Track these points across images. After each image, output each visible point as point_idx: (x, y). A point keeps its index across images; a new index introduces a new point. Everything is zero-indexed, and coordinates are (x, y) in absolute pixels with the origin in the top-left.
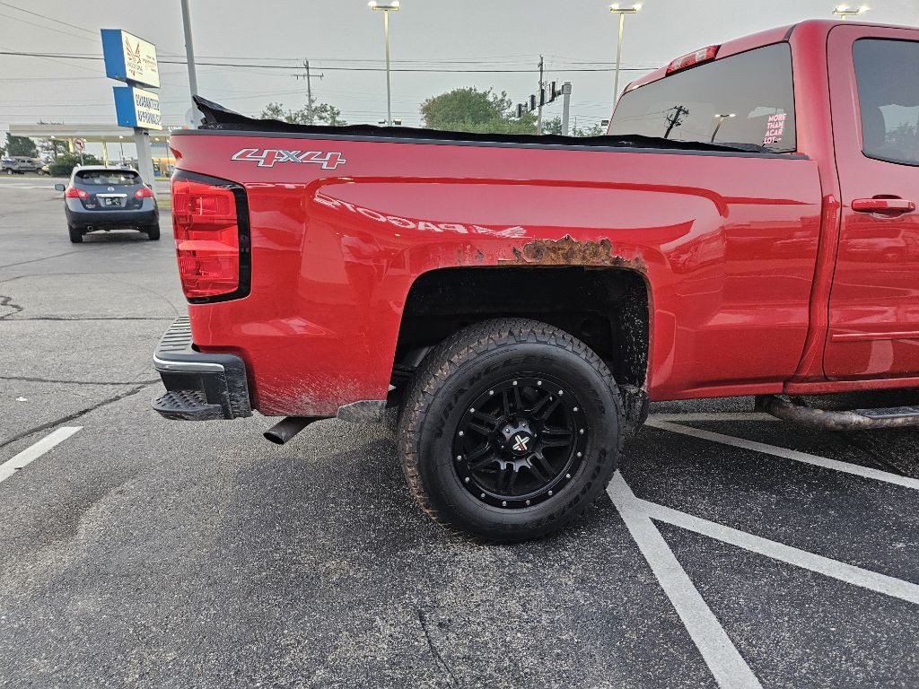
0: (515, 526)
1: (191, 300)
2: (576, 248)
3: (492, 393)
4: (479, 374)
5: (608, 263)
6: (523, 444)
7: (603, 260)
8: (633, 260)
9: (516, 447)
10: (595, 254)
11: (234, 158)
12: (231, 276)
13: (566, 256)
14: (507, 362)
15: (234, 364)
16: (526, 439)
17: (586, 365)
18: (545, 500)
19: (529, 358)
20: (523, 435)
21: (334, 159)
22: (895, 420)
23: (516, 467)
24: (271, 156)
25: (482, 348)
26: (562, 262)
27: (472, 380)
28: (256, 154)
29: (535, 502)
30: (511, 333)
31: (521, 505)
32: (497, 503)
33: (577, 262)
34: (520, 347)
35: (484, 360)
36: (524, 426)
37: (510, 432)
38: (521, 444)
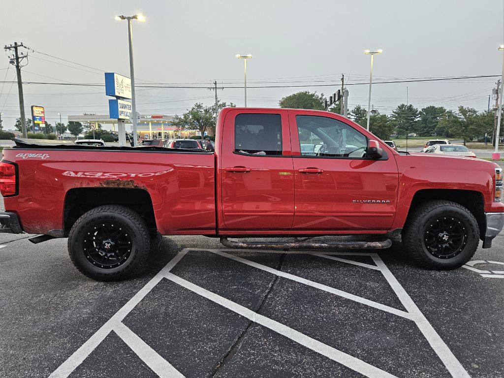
0: (106, 275)
1: (4, 196)
2: (121, 182)
3: (95, 228)
4: (89, 221)
5: (133, 187)
6: (109, 246)
7: (131, 186)
8: (142, 186)
9: (106, 247)
10: (128, 184)
11: (16, 156)
12: (13, 189)
13: (118, 185)
14: (99, 218)
15: (13, 215)
16: (110, 244)
17: (128, 220)
18: (117, 267)
19: (106, 217)
20: (108, 243)
21: (45, 156)
24: (27, 155)
25: (92, 213)
26: (116, 186)
27: (87, 223)
28: (23, 155)
29: (113, 267)
30: (102, 209)
31: (108, 268)
32: (100, 266)
33: (121, 186)
34: (104, 213)
35: (92, 217)
36: (110, 240)
37: (104, 242)
38: (107, 246)
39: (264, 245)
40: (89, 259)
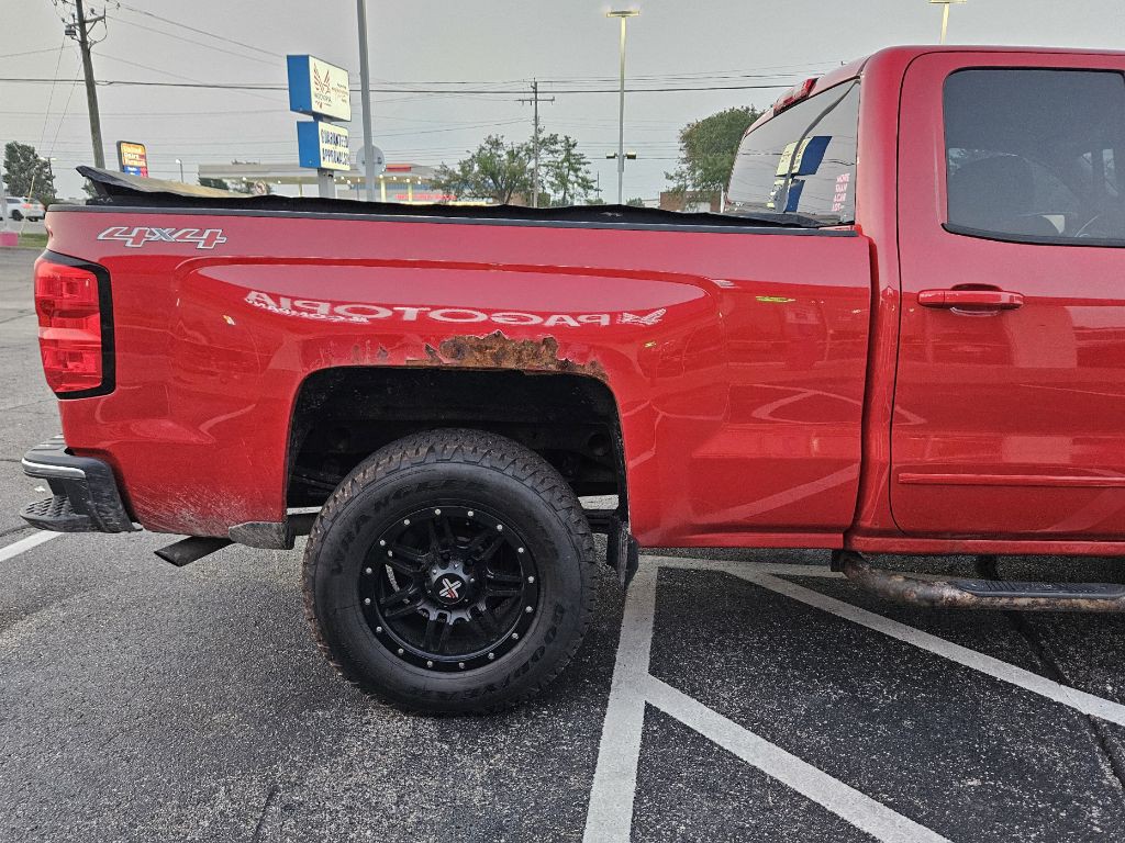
0: (442, 695)
1: (60, 395)
2: (509, 347)
3: (407, 522)
4: (387, 498)
5: (552, 367)
6: (453, 590)
7: (547, 363)
8: (588, 366)
9: (443, 593)
10: (536, 356)
11: (101, 237)
13: (495, 357)
14: (423, 486)
15: (98, 469)
16: (458, 584)
17: (532, 496)
18: (484, 665)
19: (450, 481)
20: (453, 578)
21: (212, 237)
22: (1016, 601)
23: (451, 619)
24: (141, 234)
25: (393, 466)
26: (491, 364)
27: (378, 505)
28: (125, 233)
29: (471, 665)
30: (431, 449)
31: (452, 668)
32: (421, 663)
33: (510, 364)
34: (442, 467)
35: (394, 481)
36: (456, 568)
37: (437, 573)
38: (450, 589)
39: (1042, 601)
40: (383, 638)
